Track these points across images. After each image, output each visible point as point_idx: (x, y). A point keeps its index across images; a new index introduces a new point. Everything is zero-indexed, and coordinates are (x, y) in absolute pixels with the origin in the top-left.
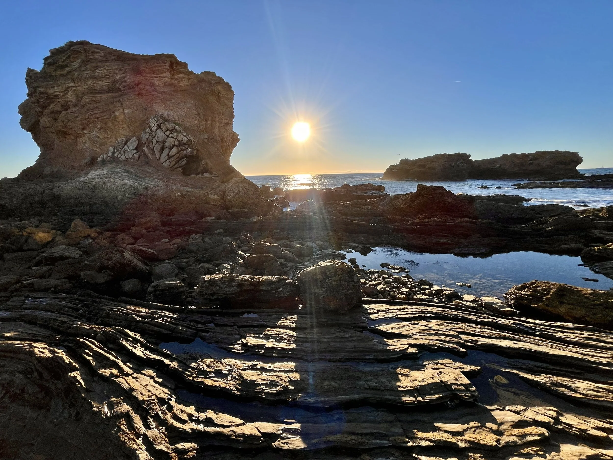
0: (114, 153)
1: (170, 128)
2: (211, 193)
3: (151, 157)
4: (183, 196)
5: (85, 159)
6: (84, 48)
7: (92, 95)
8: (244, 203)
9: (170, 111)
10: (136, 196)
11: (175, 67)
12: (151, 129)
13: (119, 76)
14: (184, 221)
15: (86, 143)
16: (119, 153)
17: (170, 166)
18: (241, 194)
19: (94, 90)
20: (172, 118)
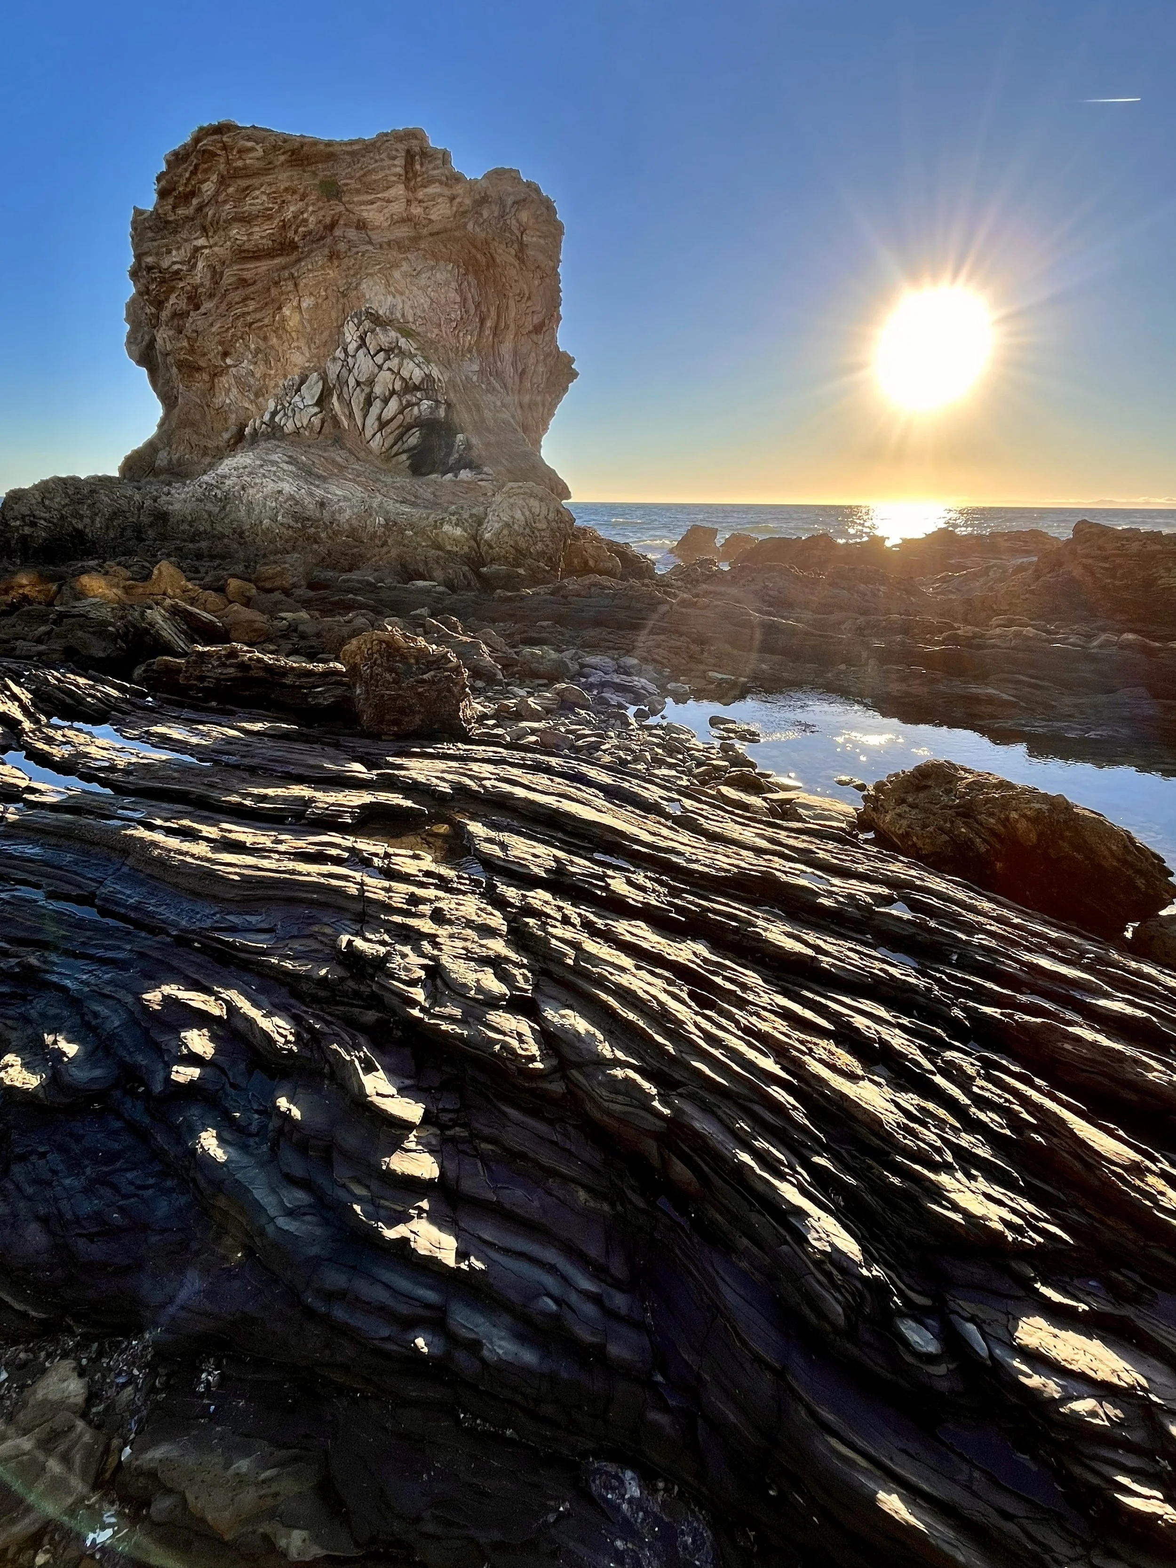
0: (274, 414)
1: (386, 346)
2: (450, 522)
3: (346, 424)
4: (390, 525)
5: (227, 430)
6: (222, 142)
7: (239, 267)
8: (518, 550)
9: (397, 295)
10: (297, 522)
11: (418, 167)
12: (345, 351)
13: (292, 209)
14: (358, 581)
15: (229, 389)
16: (285, 414)
17: (384, 449)
18: (516, 527)
19: (244, 251)
20: (399, 316)
